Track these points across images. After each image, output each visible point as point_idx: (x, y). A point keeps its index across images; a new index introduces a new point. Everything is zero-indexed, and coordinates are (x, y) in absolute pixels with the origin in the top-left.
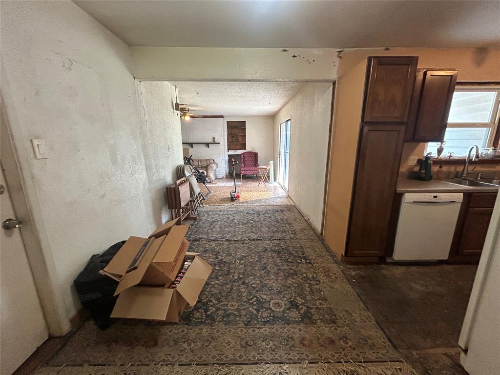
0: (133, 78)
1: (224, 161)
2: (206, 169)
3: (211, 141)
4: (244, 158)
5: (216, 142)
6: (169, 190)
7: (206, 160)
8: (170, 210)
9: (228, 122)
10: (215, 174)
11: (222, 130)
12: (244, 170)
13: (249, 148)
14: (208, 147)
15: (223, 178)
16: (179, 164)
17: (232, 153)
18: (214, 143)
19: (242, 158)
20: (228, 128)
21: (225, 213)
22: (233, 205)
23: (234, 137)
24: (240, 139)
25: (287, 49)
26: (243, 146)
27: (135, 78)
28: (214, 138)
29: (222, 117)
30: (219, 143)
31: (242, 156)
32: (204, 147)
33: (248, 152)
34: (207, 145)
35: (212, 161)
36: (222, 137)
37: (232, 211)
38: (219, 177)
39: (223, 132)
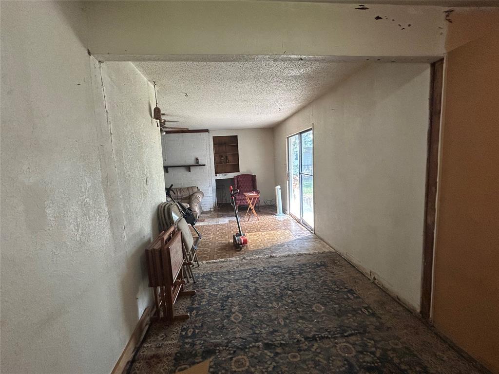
0: (87, 52)
1: (211, 188)
2: (187, 201)
3: (192, 162)
4: (238, 183)
5: (200, 163)
6: (150, 253)
7: (188, 188)
8: (153, 288)
9: (214, 138)
10: (200, 208)
11: (208, 148)
12: (240, 200)
13: (243, 169)
14: (190, 171)
15: (211, 211)
16: (160, 202)
17: (220, 176)
18: (197, 164)
19: (236, 183)
20: (214, 144)
21: (237, 275)
22: (244, 258)
23: (222, 156)
24: (230, 158)
25: (366, 6)
26: (236, 168)
27: (89, 53)
28: (197, 159)
29: (207, 131)
30: (204, 165)
31: (236, 180)
32: (183, 171)
33: (242, 175)
34: (188, 168)
35: (196, 190)
36: (208, 157)
37: (247, 271)
38: (205, 210)
39: (208, 150)
